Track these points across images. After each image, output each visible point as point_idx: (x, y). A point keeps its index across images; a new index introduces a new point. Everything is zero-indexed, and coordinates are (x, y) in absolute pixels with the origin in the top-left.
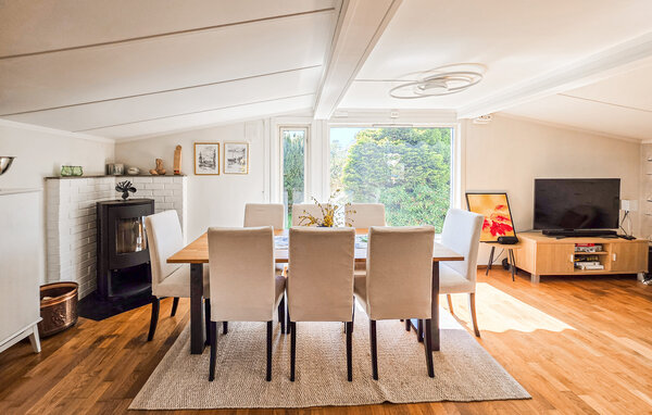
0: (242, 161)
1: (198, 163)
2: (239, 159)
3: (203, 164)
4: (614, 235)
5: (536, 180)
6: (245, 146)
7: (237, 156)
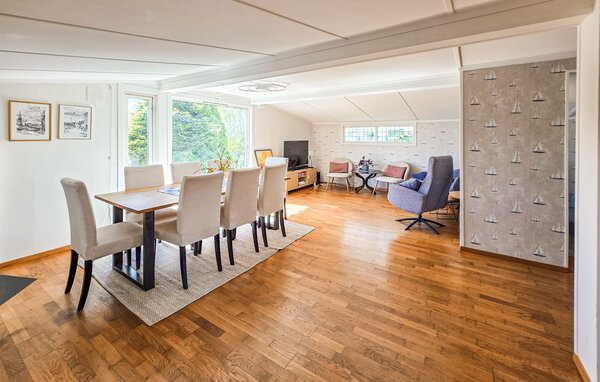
0: (83, 125)
1: (14, 125)
2: (80, 123)
3: (22, 126)
4: (307, 167)
5: (285, 142)
6: (88, 110)
7: (77, 120)
